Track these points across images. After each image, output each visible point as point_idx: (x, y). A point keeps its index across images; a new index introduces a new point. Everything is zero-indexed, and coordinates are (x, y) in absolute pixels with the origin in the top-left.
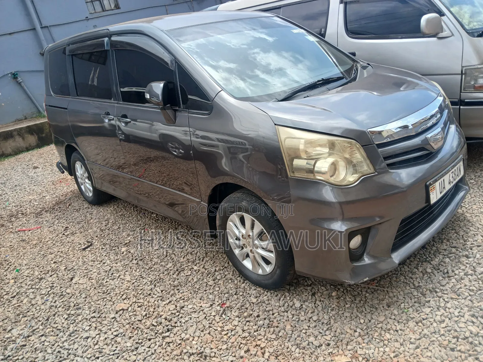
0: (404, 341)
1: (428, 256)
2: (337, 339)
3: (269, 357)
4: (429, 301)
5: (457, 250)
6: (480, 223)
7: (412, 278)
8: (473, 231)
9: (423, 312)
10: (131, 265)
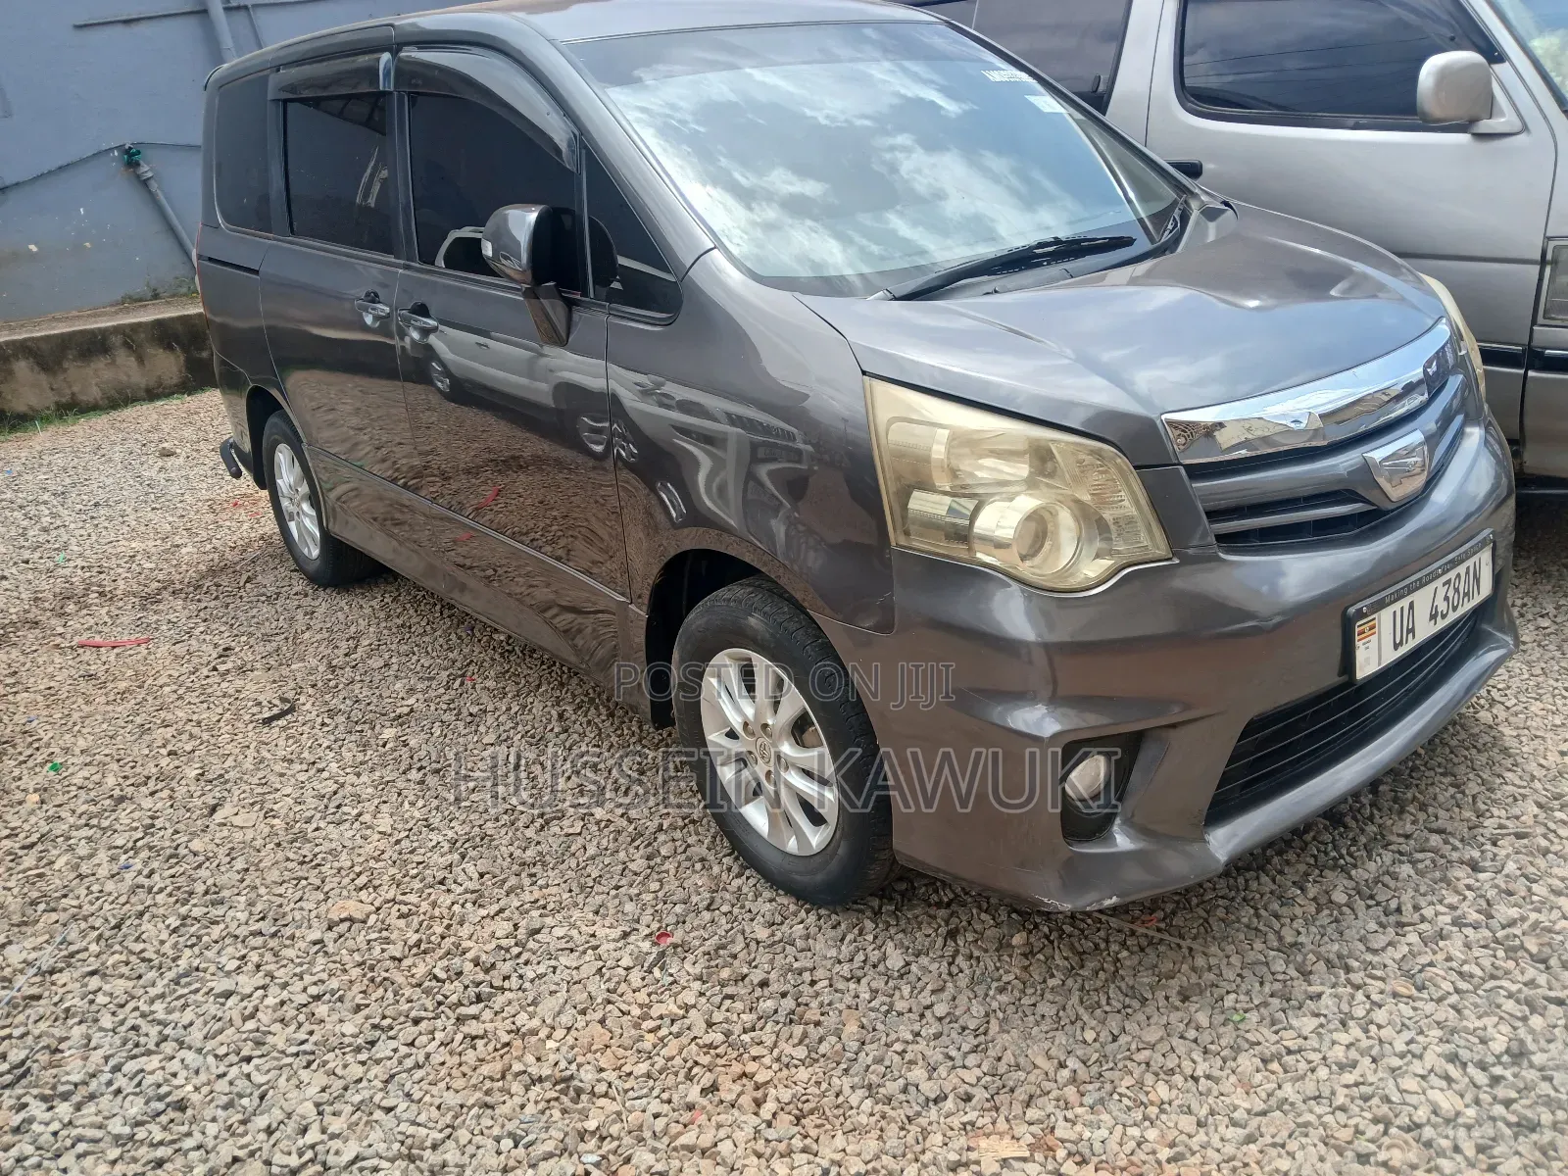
0: (1212, 1113)
1: (1344, 852)
2: (999, 1083)
3: (774, 1115)
4: (1319, 996)
5: (1446, 842)
6: (1543, 762)
7: (1277, 917)
8: (1514, 785)
9: (1291, 1028)
10: (400, 784)
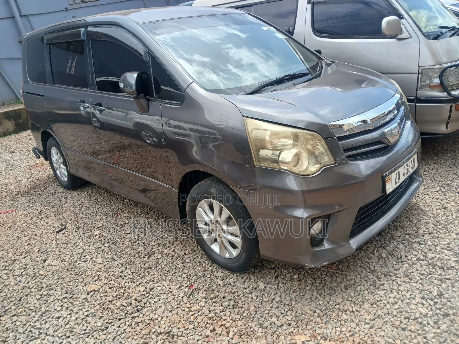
0: (360, 321)
1: (383, 242)
2: (298, 319)
3: (233, 336)
4: (384, 284)
5: (410, 237)
7: (368, 263)
9: (377, 294)
10: (103, 248)
